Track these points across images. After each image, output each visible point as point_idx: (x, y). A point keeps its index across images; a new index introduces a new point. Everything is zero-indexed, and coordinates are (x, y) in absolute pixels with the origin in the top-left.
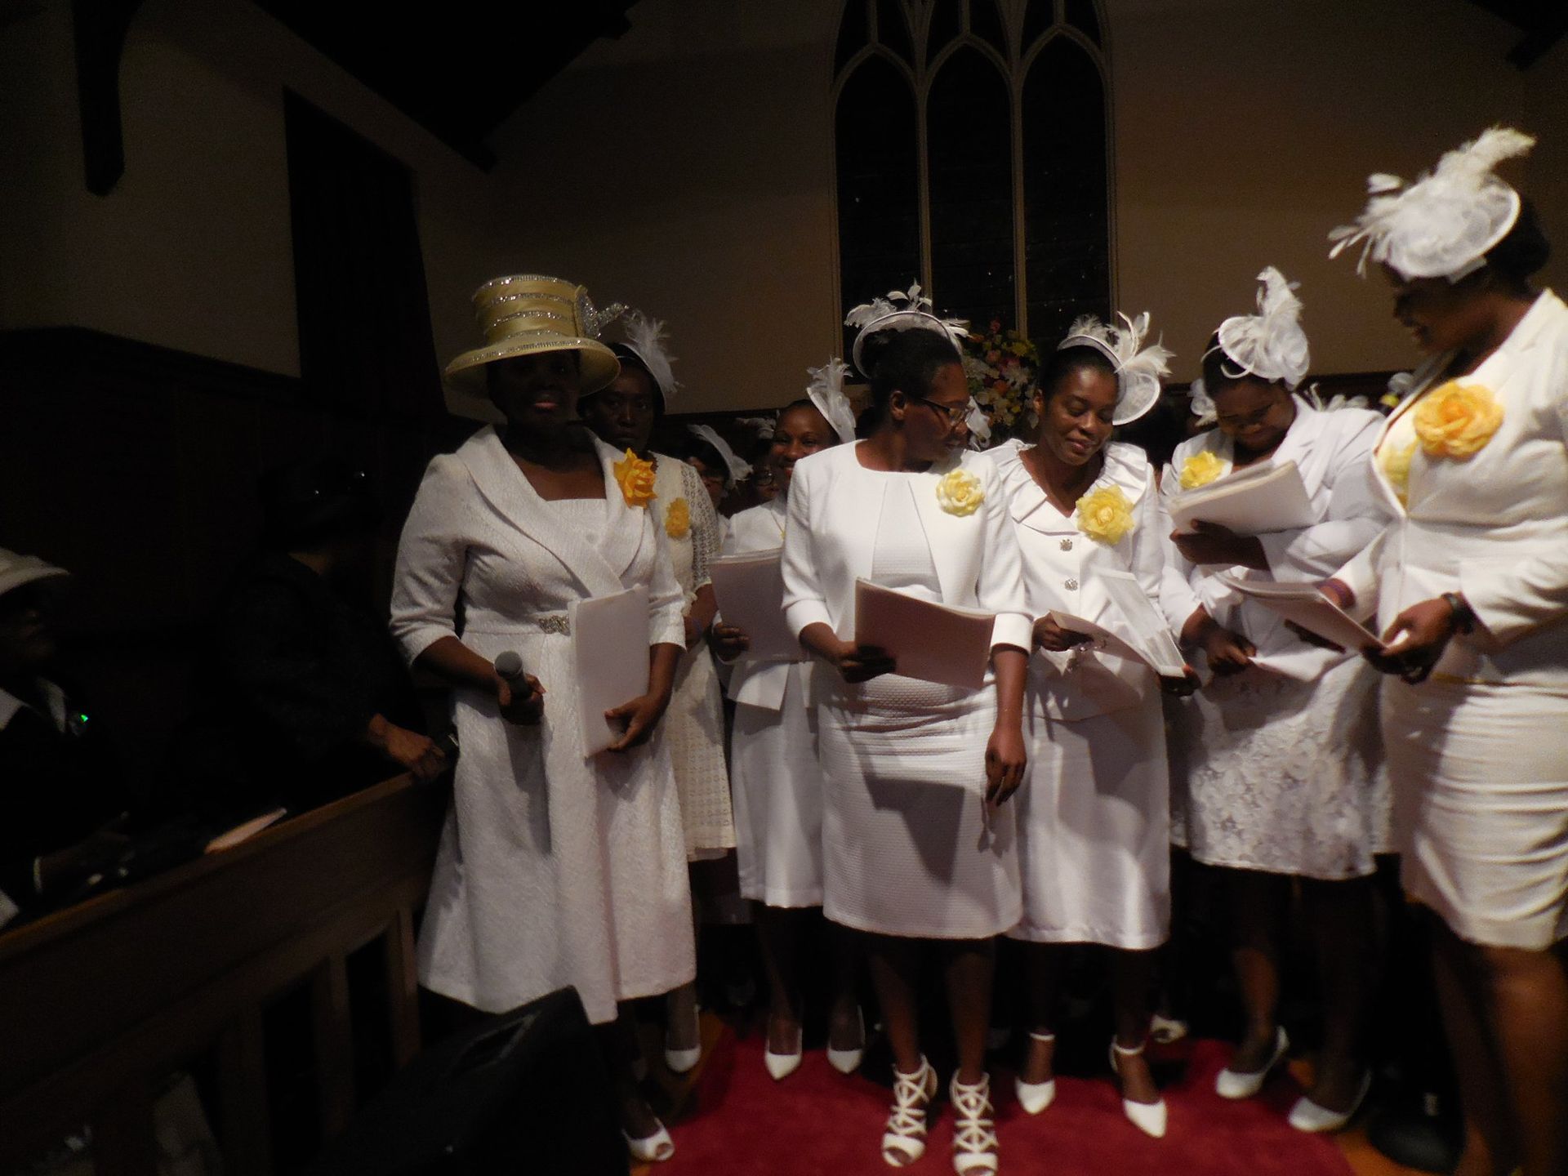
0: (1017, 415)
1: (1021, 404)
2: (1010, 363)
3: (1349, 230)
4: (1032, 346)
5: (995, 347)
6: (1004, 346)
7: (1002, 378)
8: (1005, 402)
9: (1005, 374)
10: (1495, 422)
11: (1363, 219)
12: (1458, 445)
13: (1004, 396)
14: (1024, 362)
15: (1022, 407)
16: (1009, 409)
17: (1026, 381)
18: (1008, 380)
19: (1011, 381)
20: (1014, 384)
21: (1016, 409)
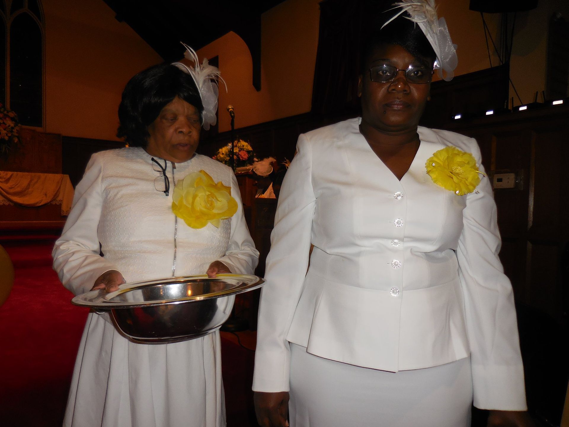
0: (9, 137)
1: (11, 133)
2: (7, 119)
4: (16, 115)
6: (5, 112)
7: (4, 123)
8: (5, 132)
9: (5, 122)
13: (5, 130)
14: (12, 119)
15: (12, 135)
16: (7, 134)
17: (13, 126)
18: (6, 124)
19: (8, 125)
20: (9, 126)
21: (10, 135)
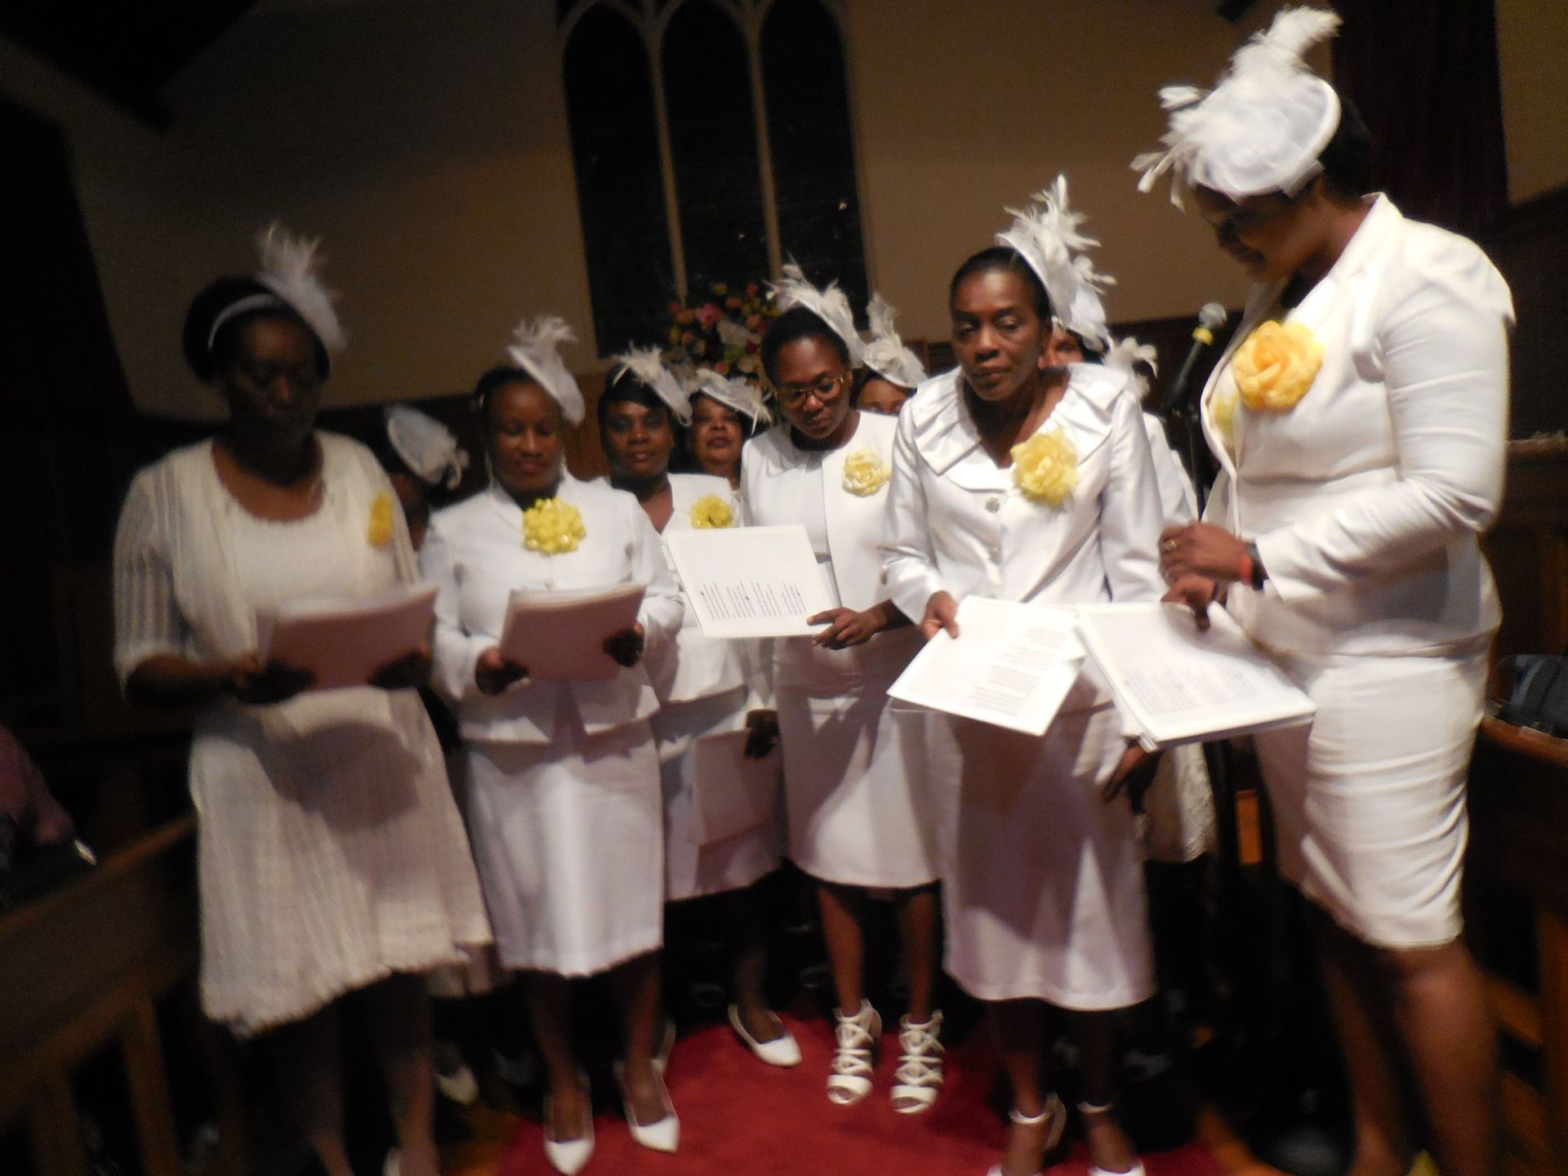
3: (1153, 156)
5: (754, 312)
6: (764, 309)
10: (1313, 366)
11: (1167, 139)
12: (1274, 396)
